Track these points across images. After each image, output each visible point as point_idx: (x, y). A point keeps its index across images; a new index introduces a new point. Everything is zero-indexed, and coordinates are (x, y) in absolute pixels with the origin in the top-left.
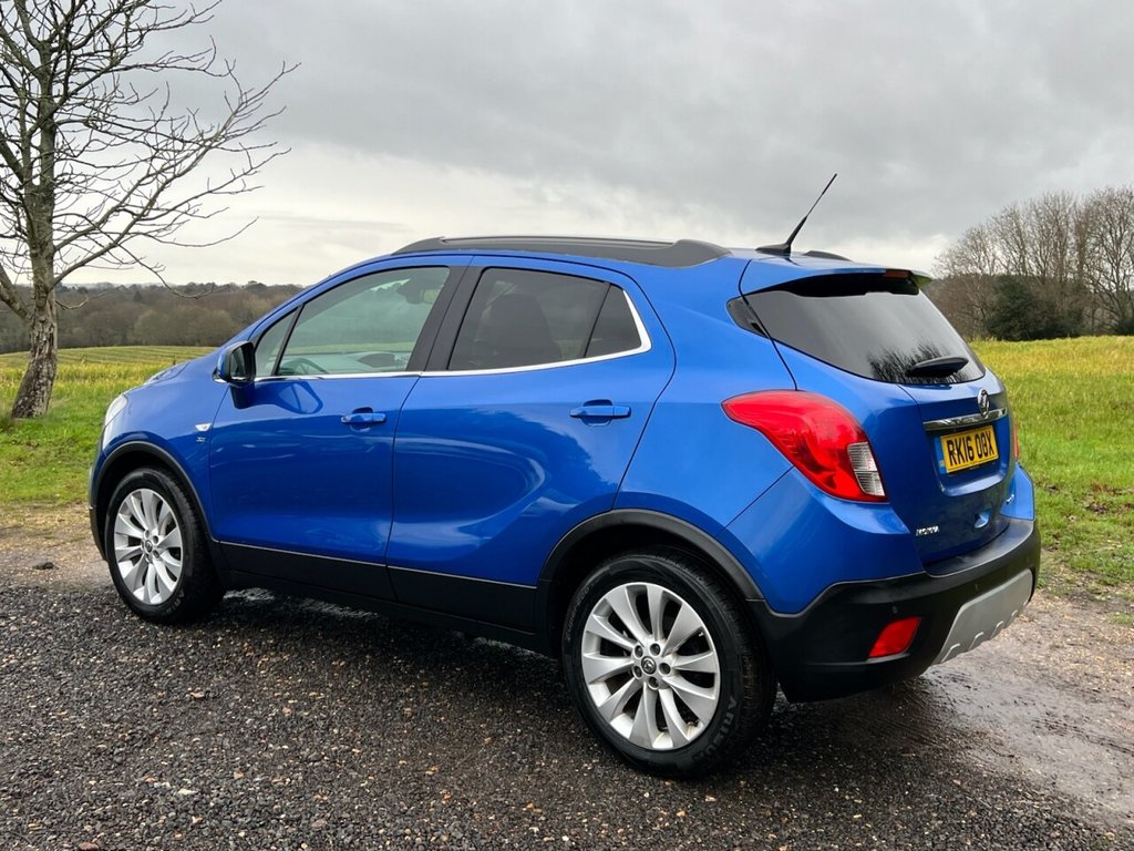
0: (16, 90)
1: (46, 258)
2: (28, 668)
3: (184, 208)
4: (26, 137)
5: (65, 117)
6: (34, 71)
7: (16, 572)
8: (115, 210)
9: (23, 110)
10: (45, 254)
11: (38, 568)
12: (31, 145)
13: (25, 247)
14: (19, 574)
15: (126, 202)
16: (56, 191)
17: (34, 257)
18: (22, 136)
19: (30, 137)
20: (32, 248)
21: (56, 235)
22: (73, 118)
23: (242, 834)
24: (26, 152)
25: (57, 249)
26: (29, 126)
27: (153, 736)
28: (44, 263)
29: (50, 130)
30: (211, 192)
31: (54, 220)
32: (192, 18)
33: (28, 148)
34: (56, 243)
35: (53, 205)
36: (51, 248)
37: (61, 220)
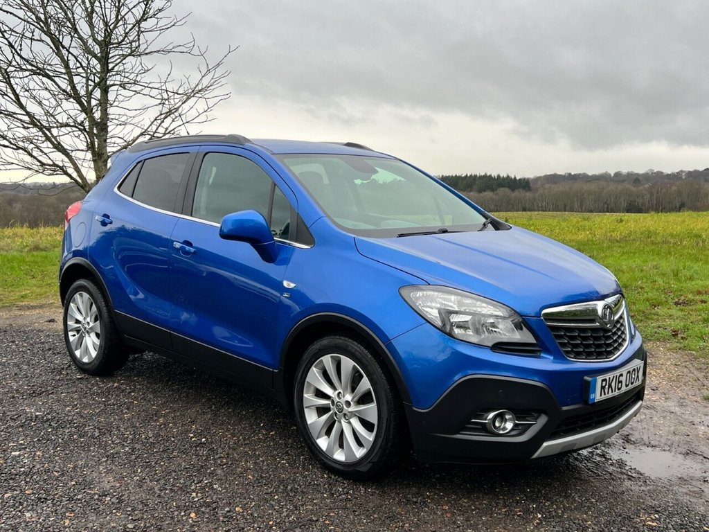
0: (84, 69)
1: (103, 162)
2: (8, 364)
3: (173, 132)
4: (89, 94)
5: (112, 83)
6: (95, 56)
7: (35, 323)
8: (142, 134)
9: (88, 79)
10: (103, 160)
11: (47, 322)
12: (91, 98)
13: (89, 155)
14: (36, 324)
15: (149, 130)
16: (108, 124)
17: (94, 161)
18: (87, 94)
19: (91, 94)
20: (93, 156)
21: (109, 149)
22: (116, 83)
23: (50, 430)
24: (89, 102)
25: (109, 157)
26: (90, 88)
27: (43, 392)
28: (100, 164)
29: (105, 91)
30: (188, 122)
31: (108, 141)
32: (175, 23)
33: (90, 101)
34: (109, 154)
35: (107, 132)
36: (106, 157)
37: (113, 140)
